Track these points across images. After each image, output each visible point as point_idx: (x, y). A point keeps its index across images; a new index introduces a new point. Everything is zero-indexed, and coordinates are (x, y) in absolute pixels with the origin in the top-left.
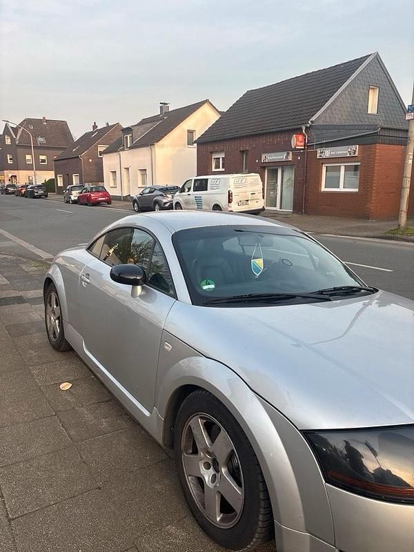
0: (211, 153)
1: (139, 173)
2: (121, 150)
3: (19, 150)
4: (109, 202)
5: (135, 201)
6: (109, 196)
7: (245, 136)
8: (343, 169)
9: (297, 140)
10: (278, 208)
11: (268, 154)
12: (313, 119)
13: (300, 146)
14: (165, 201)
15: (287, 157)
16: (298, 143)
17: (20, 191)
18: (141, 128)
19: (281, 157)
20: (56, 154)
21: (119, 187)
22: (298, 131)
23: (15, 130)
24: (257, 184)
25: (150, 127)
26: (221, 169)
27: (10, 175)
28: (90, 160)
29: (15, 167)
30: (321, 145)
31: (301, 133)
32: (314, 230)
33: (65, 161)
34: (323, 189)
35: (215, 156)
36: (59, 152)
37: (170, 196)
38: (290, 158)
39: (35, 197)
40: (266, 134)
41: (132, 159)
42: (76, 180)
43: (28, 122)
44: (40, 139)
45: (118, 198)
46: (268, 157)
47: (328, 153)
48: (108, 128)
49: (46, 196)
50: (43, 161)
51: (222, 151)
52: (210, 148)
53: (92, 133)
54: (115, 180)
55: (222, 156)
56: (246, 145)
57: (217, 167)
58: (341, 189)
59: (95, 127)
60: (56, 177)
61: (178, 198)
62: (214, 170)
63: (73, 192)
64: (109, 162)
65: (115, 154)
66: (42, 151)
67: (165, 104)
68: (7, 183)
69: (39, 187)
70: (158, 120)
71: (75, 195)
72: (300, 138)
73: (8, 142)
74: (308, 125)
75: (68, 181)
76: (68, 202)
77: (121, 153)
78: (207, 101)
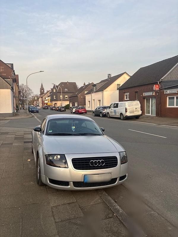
0: (124, 93)
1: (98, 101)
2: (92, 93)
3: (58, 94)
4: (86, 113)
5: (93, 112)
6: (86, 110)
7: (136, 86)
8: (175, 98)
9: (156, 87)
10: (150, 114)
11: (146, 93)
12: (162, 78)
13: (157, 89)
14: (104, 112)
15: (153, 94)
16: (156, 88)
17: (56, 109)
18: (100, 84)
19: (150, 94)
20: (71, 95)
21: (91, 107)
22: (156, 83)
23: (57, 87)
24: (138, 105)
25: (103, 84)
26: (128, 99)
27: (54, 103)
28: (82, 97)
29: (57, 100)
30: (166, 89)
31: (158, 84)
32: (159, 123)
33: (73, 97)
34: (168, 106)
35: (126, 94)
36: (71, 94)
37: (106, 110)
38: (154, 94)
39: (61, 111)
40: (144, 85)
41: (96, 96)
42: (76, 105)
43: (62, 83)
44: (66, 90)
45: (90, 111)
46: (146, 94)
47: (169, 92)
48: (89, 84)
49: (65, 111)
50: (67, 97)
51: (128, 92)
52: (124, 91)
53: (84, 86)
54: (90, 104)
55: (128, 94)
56: (137, 90)
57: (127, 98)
58: (175, 106)
59: (84, 84)
60: (70, 104)
61: (108, 111)
62: (125, 99)
63: (74, 109)
64: (88, 98)
65: (90, 94)
66: (66, 94)
67: (110, 74)
68: (53, 106)
69: (63, 107)
70: (106, 81)
71: (74, 110)
72: (157, 86)
73: (55, 91)
74: (160, 81)
75: (74, 105)
76: (72, 113)
77: (92, 94)
78: (125, 73)
